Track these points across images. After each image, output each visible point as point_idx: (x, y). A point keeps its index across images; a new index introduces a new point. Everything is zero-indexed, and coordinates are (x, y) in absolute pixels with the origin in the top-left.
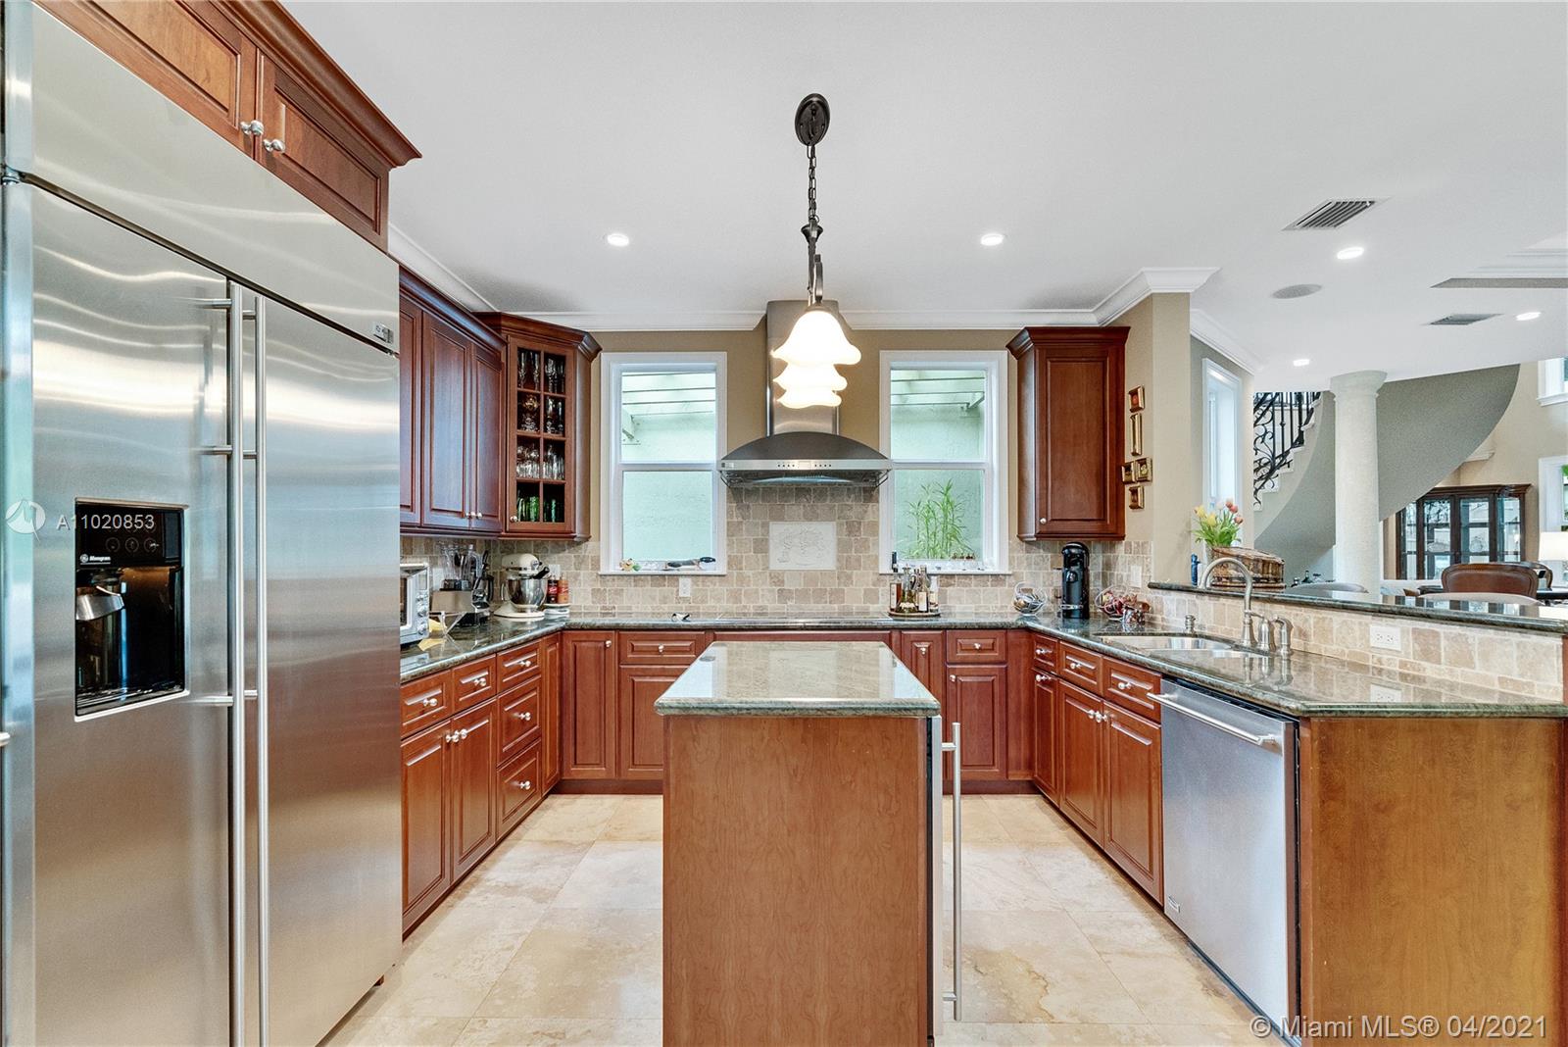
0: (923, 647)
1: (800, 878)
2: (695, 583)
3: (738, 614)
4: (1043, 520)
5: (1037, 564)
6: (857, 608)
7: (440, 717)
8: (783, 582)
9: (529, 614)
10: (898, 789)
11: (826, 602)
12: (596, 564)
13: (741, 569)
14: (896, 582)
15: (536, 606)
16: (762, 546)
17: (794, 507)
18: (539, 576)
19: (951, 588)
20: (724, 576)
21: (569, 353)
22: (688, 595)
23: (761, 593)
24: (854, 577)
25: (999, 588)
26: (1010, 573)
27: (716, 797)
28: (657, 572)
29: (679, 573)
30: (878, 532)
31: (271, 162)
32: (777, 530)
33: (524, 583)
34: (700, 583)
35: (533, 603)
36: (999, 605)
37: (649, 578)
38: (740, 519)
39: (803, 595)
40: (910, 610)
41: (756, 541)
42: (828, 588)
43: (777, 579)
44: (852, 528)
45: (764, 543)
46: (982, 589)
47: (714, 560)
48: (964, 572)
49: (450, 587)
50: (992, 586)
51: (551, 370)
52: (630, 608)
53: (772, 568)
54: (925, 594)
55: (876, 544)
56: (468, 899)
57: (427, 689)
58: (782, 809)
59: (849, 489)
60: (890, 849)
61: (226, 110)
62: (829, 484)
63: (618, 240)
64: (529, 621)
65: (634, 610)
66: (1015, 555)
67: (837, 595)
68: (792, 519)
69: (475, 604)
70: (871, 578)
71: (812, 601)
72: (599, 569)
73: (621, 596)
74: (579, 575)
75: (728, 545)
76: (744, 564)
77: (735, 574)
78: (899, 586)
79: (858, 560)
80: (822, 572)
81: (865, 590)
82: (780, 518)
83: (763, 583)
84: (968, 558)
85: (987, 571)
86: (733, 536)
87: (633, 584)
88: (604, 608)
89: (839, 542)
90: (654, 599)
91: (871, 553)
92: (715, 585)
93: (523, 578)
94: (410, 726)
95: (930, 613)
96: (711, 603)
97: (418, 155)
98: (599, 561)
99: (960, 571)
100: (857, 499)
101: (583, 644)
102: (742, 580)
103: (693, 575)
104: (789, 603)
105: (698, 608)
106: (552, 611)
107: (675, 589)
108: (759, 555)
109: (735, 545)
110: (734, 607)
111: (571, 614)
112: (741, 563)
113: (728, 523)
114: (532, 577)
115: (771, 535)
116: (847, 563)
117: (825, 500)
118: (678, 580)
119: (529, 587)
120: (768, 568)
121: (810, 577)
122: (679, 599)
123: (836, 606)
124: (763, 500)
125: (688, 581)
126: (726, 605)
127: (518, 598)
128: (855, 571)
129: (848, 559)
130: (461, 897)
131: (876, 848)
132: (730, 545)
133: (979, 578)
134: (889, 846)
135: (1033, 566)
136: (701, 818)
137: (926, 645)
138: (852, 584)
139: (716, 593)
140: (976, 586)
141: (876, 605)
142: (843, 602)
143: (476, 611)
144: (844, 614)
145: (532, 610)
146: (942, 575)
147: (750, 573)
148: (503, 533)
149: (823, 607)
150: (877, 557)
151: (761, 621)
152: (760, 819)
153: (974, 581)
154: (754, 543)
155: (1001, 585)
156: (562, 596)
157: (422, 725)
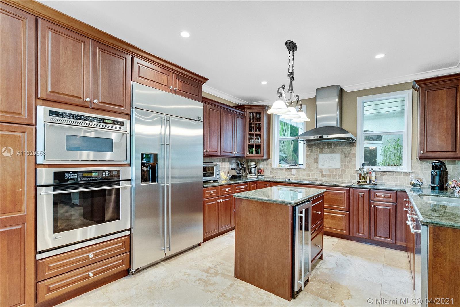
0: (361, 194)
1: (262, 240)
2: (297, 171)
3: (309, 180)
4: (422, 152)
5: (425, 168)
6: (348, 181)
7: (216, 196)
8: (323, 171)
9: (253, 177)
10: (284, 223)
11: (337, 178)
12: (271, 165)
13: (310, 167)
14: (359, 173)
15: (254, 175)
16: (316, 161)
17: (326, 149)
18: (255, 167)
19: (385, 176)
20: (305, 169)
21: (262, 112)
22: (295, 174)
23: (316, 174)
24: (347, 171)
25: (407, 177)
26: (412, 171)
27: (245, 218)
28: (286, 168)
29: (292, 168)
30: (356, 156)
31: (175, 92)
32: (321, 156)
33: (252, 169)
34: (298, 171)
35: (254, 174)
36: (407, 183)
37: (284, 169)
38: (310, 153)
39: (329, 176)
40: (363, 182)
41: (314, 159)
42: (338, 174)
43: (321, 171)
44: (346, 155)
45: (317, 160)
46: (399, 177)
47: (302, 164)
48: (391, 171)
49: (233, 169)
50: (403, 176)
51: (258, 116)
52: (279, 177)
53: (319, 167)
54: (369, 177)
55: (355, 160)
56: (224, 237)
57: (212, 190)
58: (258, 223)
59: (345, 143)
60: (282, 238)
61: (167, 86)
62: (339, 142)
63: (264, 83)
64: (253, 178)
65: (280, 177)
66: (415, 165)
67: (341, 176)
68: (326, 153)
69: (237, 173)
70: (353, 171)
71: (332, 178)
72: (272, 166)
73: (277, 173)
74: (267, 168)
75: (306, 160)
76: (311, 166)
77: (308, 169)
78: (360, 174)
79: (348, 166)
80: (336, 169)
81: (351, 175)
82: (321, 152)
83: (316, 172)
84: (395, 166)
85: (402, 171)
86: (307, 158)
87: (280, 170)
88: (273, 176)
89: (342, 160)
90: (285, 174)
91: (353, 163)
92: (302, 171)
93: (252, 168)
94: (207, 197)
95: (371, 184)
96: (301, 177)
97: (208, 80)
98: (272, 164)
99: (389, 170)
100: (348, 146)
101: (262, 185)
102: (310, 170)
103: (296, 169)
104: (325, 178)
105: (297, 178)
106: (260, 176)
107: (291, 172)
108: (315, 163)
109: (308, 160)
110: (308, 178)
111: (264, 177)
112: (310, 165)
113: (306, 154)
114: (253, 168)
115: (319, 157)
116: (344, 166)
117: (337, 147)
118: (292, 170)
119: (253, 170)
120: (318, 167)
121: (332, 170)
122: (292, 175)
123: (340, 180)
124: (317, 147)
125: (295, 170)
126: (305, 177)
127: (250, 173)
128: (347, 169)
129: (345, 165)
130: (222, 236)
131: (279, 237)
132: (307, 160)
133: (397, 173)
134: (282, 237)
135: (424, 169)
136: (242, 222)
137: (363, 194)
138: (346, 173)
139: (302, 174)
140: (396, 176)
141: (354, 180)
142: (343, 179)
143: (237, 175)
144: (343, 182)
145: (254, 176)
146: (381, 171)
147: (313, 169)
148: (245, 157)
149: (336, 180)
150: (355, 165)
151: (316, 183)
152: (254, 224)
153: (395, 174)
154: (314, 160)
155: (408, 176)
156: (262, 173)
157: (210, 197)
